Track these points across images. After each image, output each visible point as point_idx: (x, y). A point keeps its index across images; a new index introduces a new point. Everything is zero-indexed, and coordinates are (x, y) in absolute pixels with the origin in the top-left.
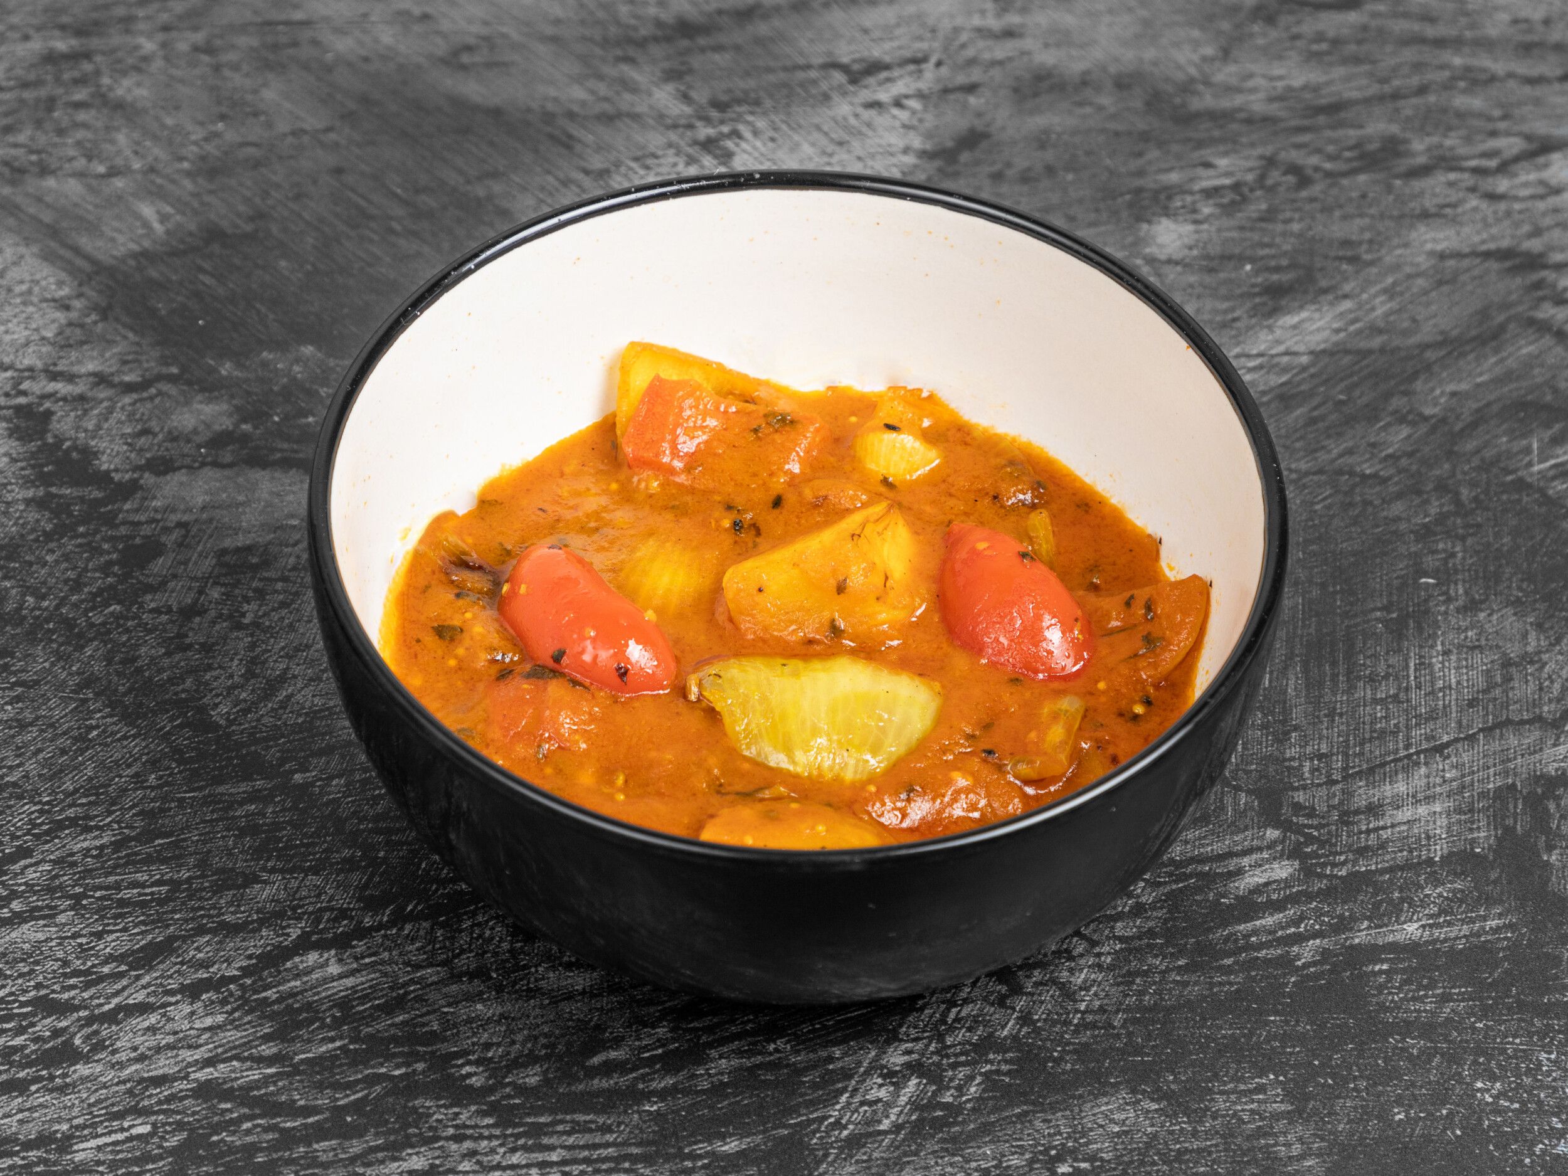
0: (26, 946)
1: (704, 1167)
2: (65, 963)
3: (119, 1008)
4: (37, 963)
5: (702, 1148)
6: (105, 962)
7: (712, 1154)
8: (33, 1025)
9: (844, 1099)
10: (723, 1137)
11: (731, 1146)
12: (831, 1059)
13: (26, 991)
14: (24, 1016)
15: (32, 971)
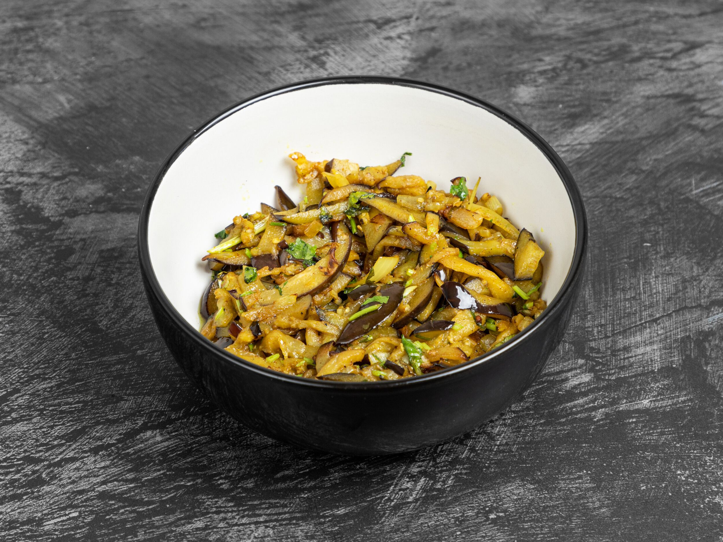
0: (19, 433)
1: (329, 521)
2: (37, 440)
3: (62, 460)
4: (24, 441)
5: (328, 512)
6: (55, 439)
7: (333, 515)
8: (23, 469)
9: (391, 488)
10: (337, 508)
11: (341, 511)
12: (385, 471)
13: (20, 454)
14: (20, 465)
15: (22, 445)
